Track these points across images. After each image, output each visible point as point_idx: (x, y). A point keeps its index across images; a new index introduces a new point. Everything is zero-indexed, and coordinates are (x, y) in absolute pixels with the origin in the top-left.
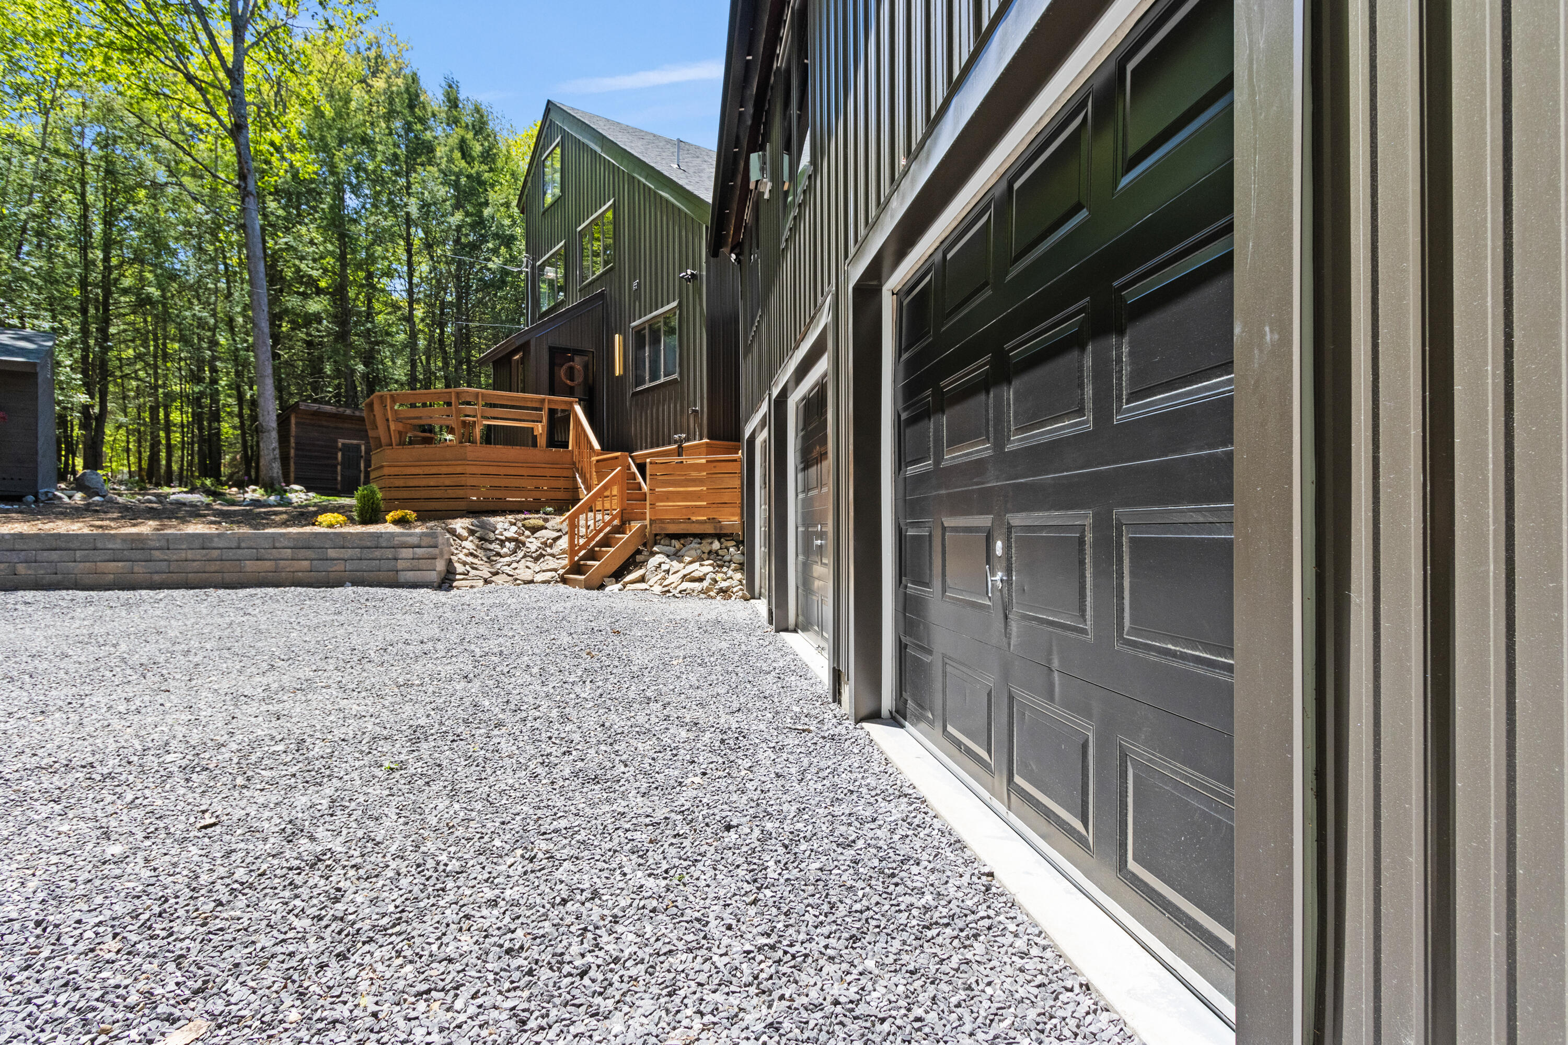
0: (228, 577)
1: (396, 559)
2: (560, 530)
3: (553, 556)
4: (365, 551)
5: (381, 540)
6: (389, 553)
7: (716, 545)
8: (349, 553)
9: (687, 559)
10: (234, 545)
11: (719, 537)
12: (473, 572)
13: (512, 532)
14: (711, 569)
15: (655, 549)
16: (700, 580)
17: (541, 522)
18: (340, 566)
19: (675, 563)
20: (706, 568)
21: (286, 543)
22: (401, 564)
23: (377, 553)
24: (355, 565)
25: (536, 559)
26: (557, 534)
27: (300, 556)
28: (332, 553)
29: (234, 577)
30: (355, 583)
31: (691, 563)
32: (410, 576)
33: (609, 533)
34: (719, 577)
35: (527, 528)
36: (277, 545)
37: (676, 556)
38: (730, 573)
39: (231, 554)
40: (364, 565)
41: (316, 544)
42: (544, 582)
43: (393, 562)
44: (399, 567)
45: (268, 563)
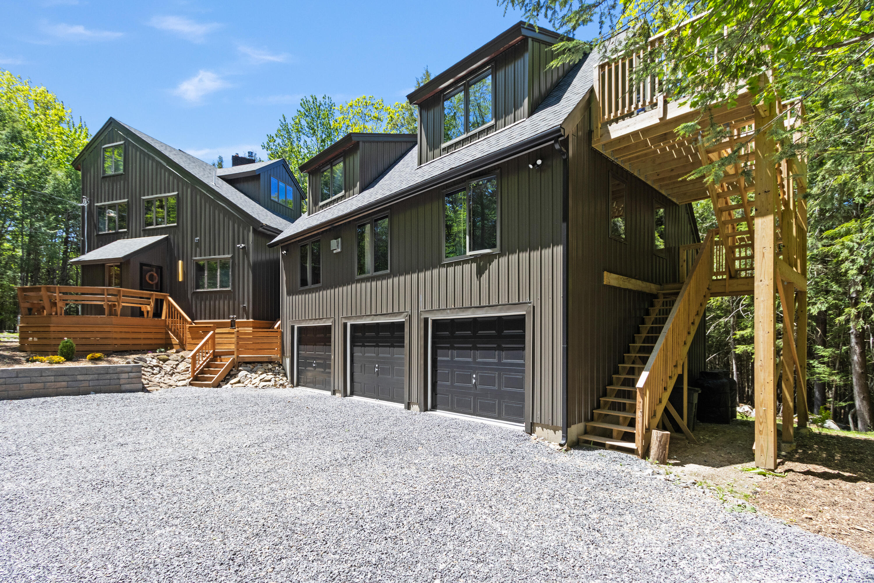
0: (11, 393)
1: (119, 379)
2: (177, 361)
3: (179, 373)
4: (101, 376)
5: (109, 370)
6: (115, 376)
7: (270, 366)
8: (91, 377)
9: (260, 373)
10: (14, 375)
11: (270, 363)
12: (150, 383)
13: (154, 362)
14: (273, 376)
15: (240, 368)
16: (270, 381)
17: (166, 357)
18: (86, 384)
19: (253, 374)
20: (270, 376)
21: (49, 374)
22: (122, 381)
23: (108, 376)
24: (96, 383)
25: (171, 375)
26: (177, 362)
27: (59, 380)
28: (80, 377)
29: (17, 393)
30: (96, 392)
31: (261, 374)
32: (128, 387)
33: (209, 361)
34: (277, 379)
35: (160, 360)
36: (44, 374)
37: (251, 371)
38: (281, 378)
39: (12, 380)
40: (101, 382)
41: (70, 373)
42: (183, 386)
43: (118, 381)
44: (121, 383)
45: (39, 385)
